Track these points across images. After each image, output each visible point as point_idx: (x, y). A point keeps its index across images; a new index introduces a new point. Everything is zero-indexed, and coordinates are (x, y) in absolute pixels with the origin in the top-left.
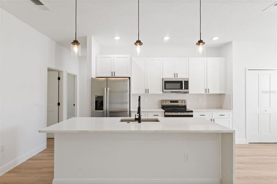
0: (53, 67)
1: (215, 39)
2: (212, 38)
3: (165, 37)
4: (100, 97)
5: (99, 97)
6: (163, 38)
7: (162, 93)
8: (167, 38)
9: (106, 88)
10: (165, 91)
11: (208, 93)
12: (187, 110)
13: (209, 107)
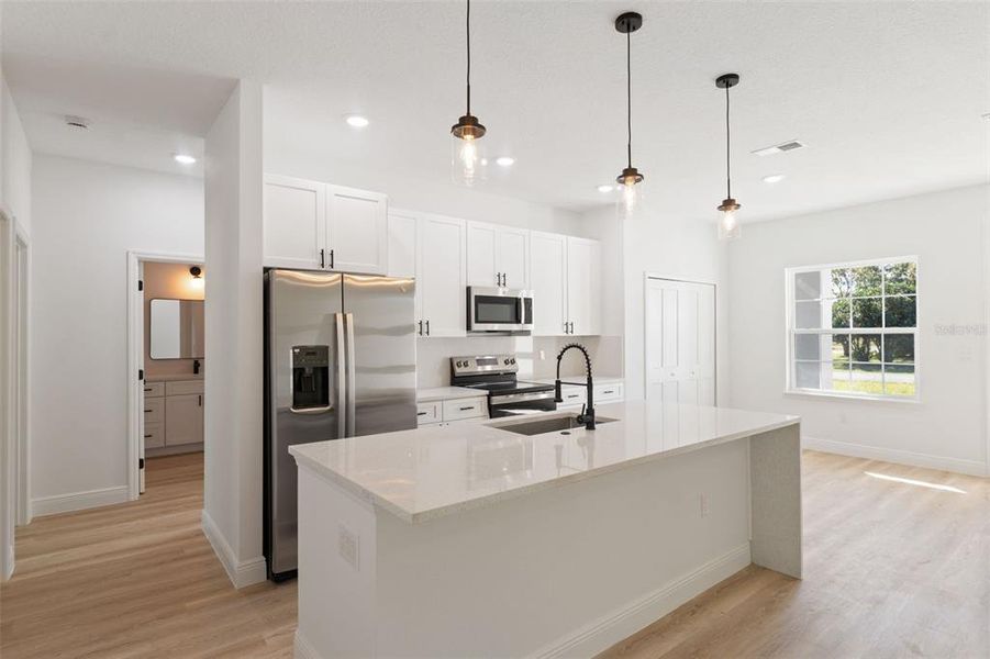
4: (314, 353)
5: (308, 354)
7: (464, 333)
9: (340, 317)
10: (476, 326)
11: (571, 334)
12: (519, 386)
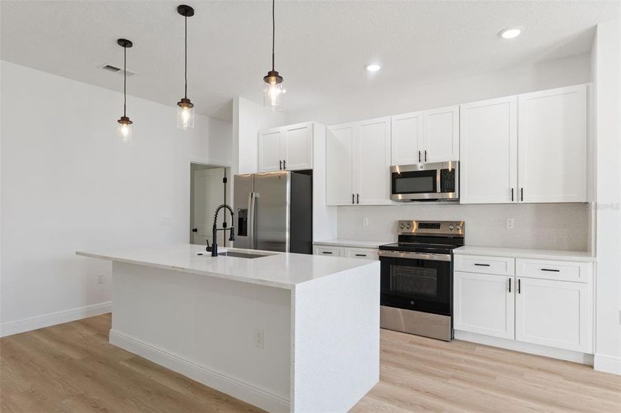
0: (204, 160)
1: (511, 34)
2: (499, 34)
3: (369, 65)
4: (244, 212)
5: (242, 212)
6: (365, 67)
8: (374, 68)
9: (250, 194)
10: (394, 197)
11: (520, 202)
13: (541, 246)
